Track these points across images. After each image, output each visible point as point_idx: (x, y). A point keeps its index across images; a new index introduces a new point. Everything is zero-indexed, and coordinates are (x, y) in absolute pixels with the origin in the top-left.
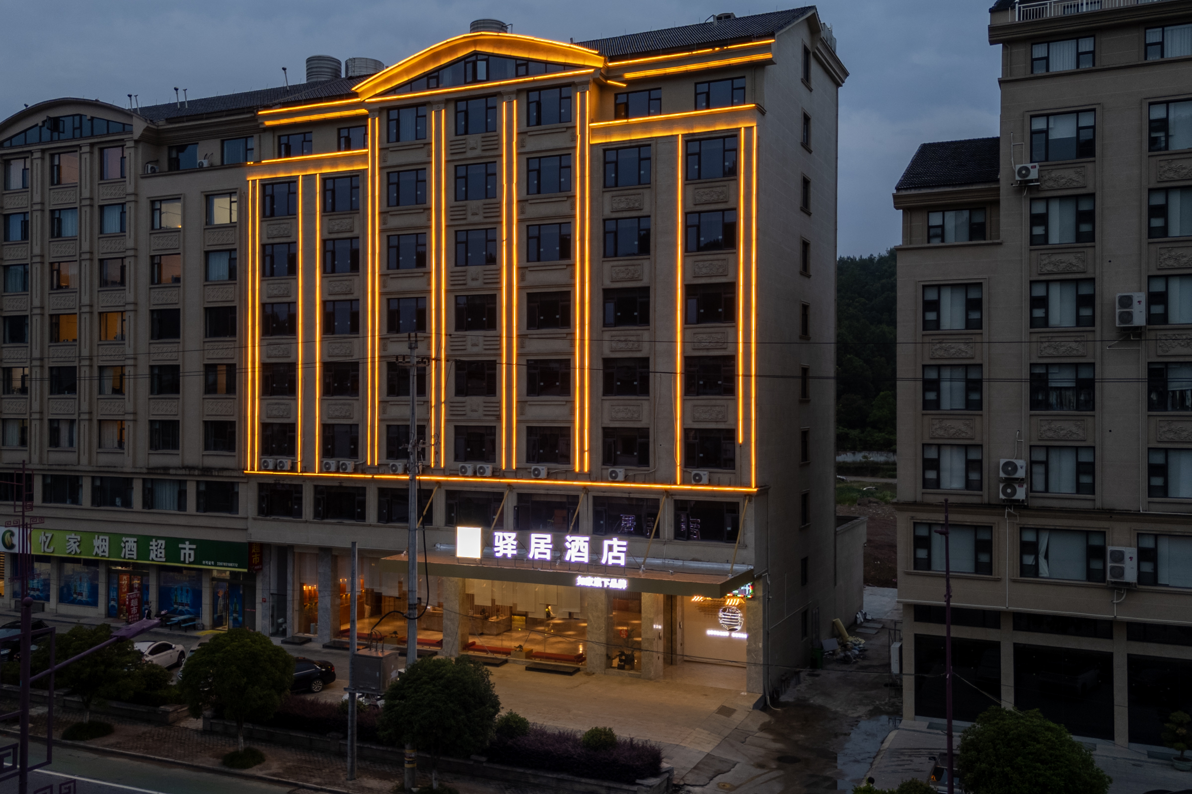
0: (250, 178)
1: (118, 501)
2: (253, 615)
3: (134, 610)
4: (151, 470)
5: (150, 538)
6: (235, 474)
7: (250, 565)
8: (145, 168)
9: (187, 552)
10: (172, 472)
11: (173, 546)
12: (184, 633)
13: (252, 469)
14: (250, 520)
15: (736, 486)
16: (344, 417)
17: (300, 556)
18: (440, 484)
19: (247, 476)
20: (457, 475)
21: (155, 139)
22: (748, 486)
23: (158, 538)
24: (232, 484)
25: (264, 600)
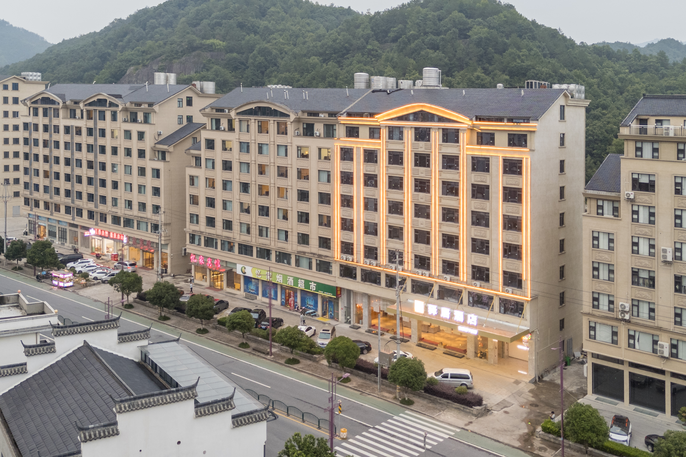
0: (336, 144)
1: (285, 261)
2: (338, 314)
3: (292, 305)
4: (299, 252)
5: (299, 278)
6: (331, 259)
7: (337, 295)
8: (295, 133)
9: (313, 286)
10: (306, 254)
11: (307, 283)
12: (311, 318)
13: (337, 258)
14: (337, 278)
15: (522, 296)
16: (372, 244)
17: (356, 293)
18: (409, 276)
19: (336, 261)
20: (415, 274)
21: (298, 120)
22: (527, 297)
23: (301, 279)
24: (330, 263)
25: (342, 309)
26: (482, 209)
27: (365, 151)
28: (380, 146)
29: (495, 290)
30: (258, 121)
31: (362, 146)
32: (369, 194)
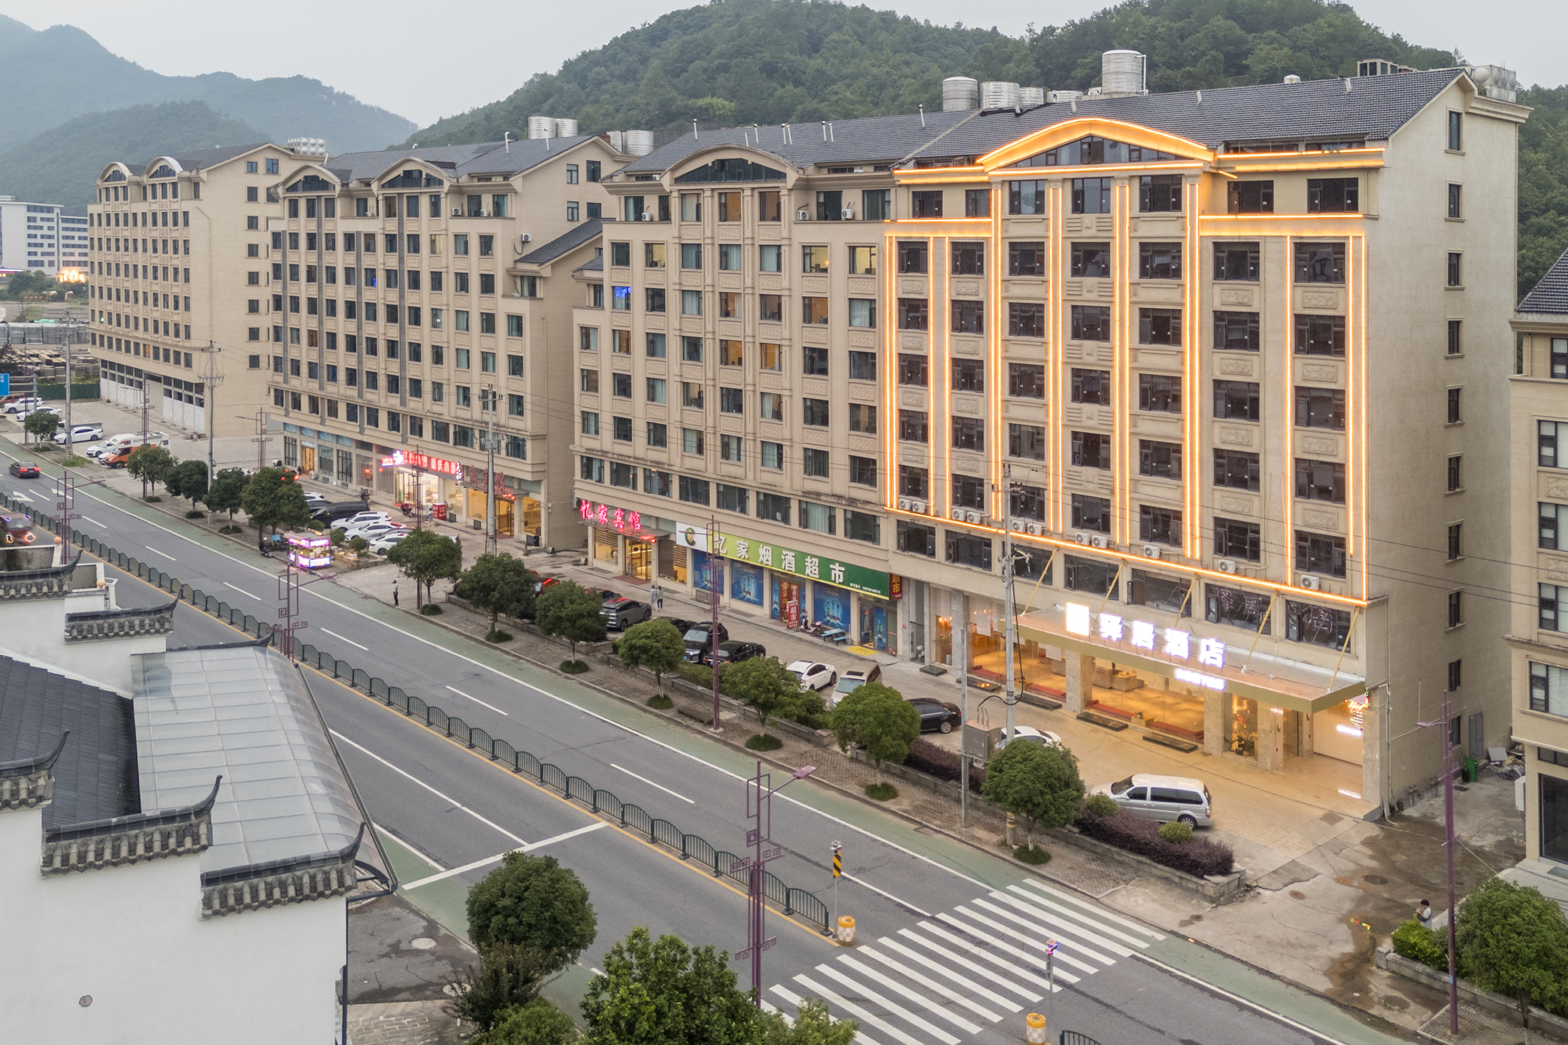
0: (888, 235)
1: (778, 515)
2: (895, 638)
3: (794, 617)
4: (806, 493)
5: (806, 555)
6: (876, 508)
7: (891, 594)
8: (797, 214)
9: (838, 573)
10: (823, 498)
11: (825, 565)
12: (834, 646)
13: (892, 506)
14: (890, 553)
15: (1346, 596)
16: (971, 470)
17: (936, 590)
18: (1058, 548)
19: (887, 512)
20: (1073, 542)
21: (805, 186)
22: (1360, 599)
23: (813, 556)
24: (875, 517)
25: (904, 627)
26: (1241, 374)
27: (955, 245)
28: (989, 230)
29: (1273, 581)
30: (720, 194)
31: (947, 235)
32: (964, 349)
